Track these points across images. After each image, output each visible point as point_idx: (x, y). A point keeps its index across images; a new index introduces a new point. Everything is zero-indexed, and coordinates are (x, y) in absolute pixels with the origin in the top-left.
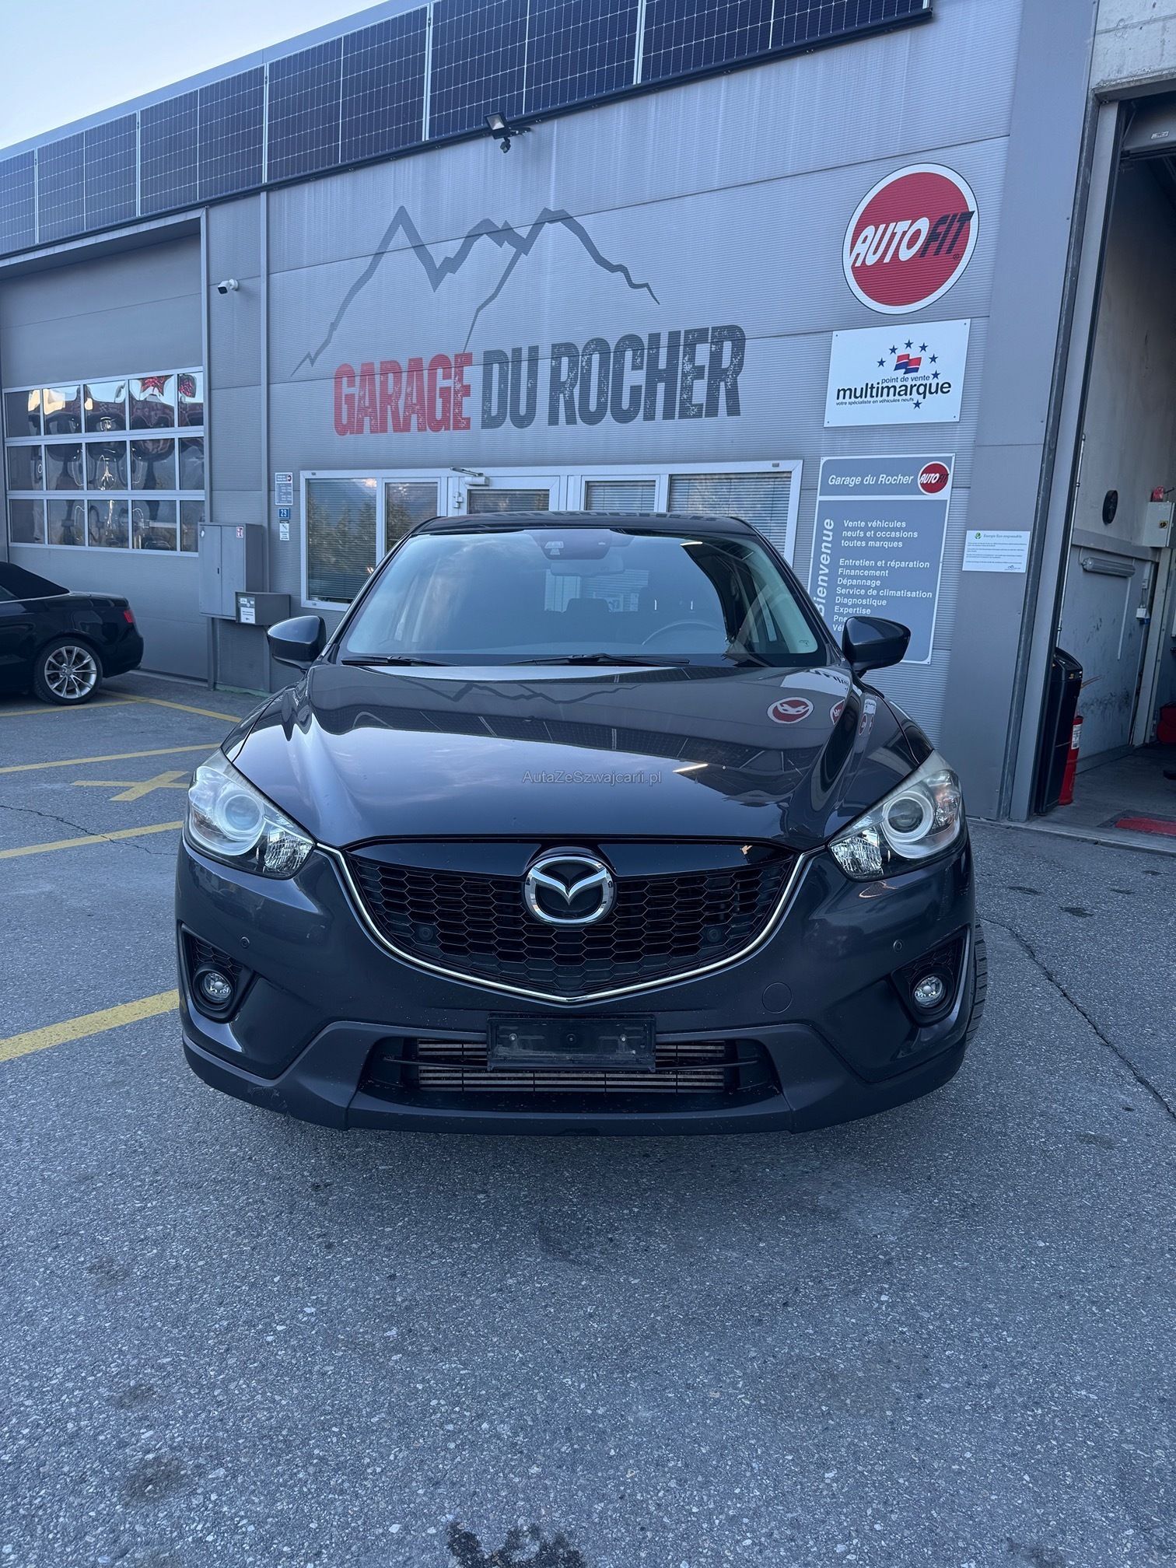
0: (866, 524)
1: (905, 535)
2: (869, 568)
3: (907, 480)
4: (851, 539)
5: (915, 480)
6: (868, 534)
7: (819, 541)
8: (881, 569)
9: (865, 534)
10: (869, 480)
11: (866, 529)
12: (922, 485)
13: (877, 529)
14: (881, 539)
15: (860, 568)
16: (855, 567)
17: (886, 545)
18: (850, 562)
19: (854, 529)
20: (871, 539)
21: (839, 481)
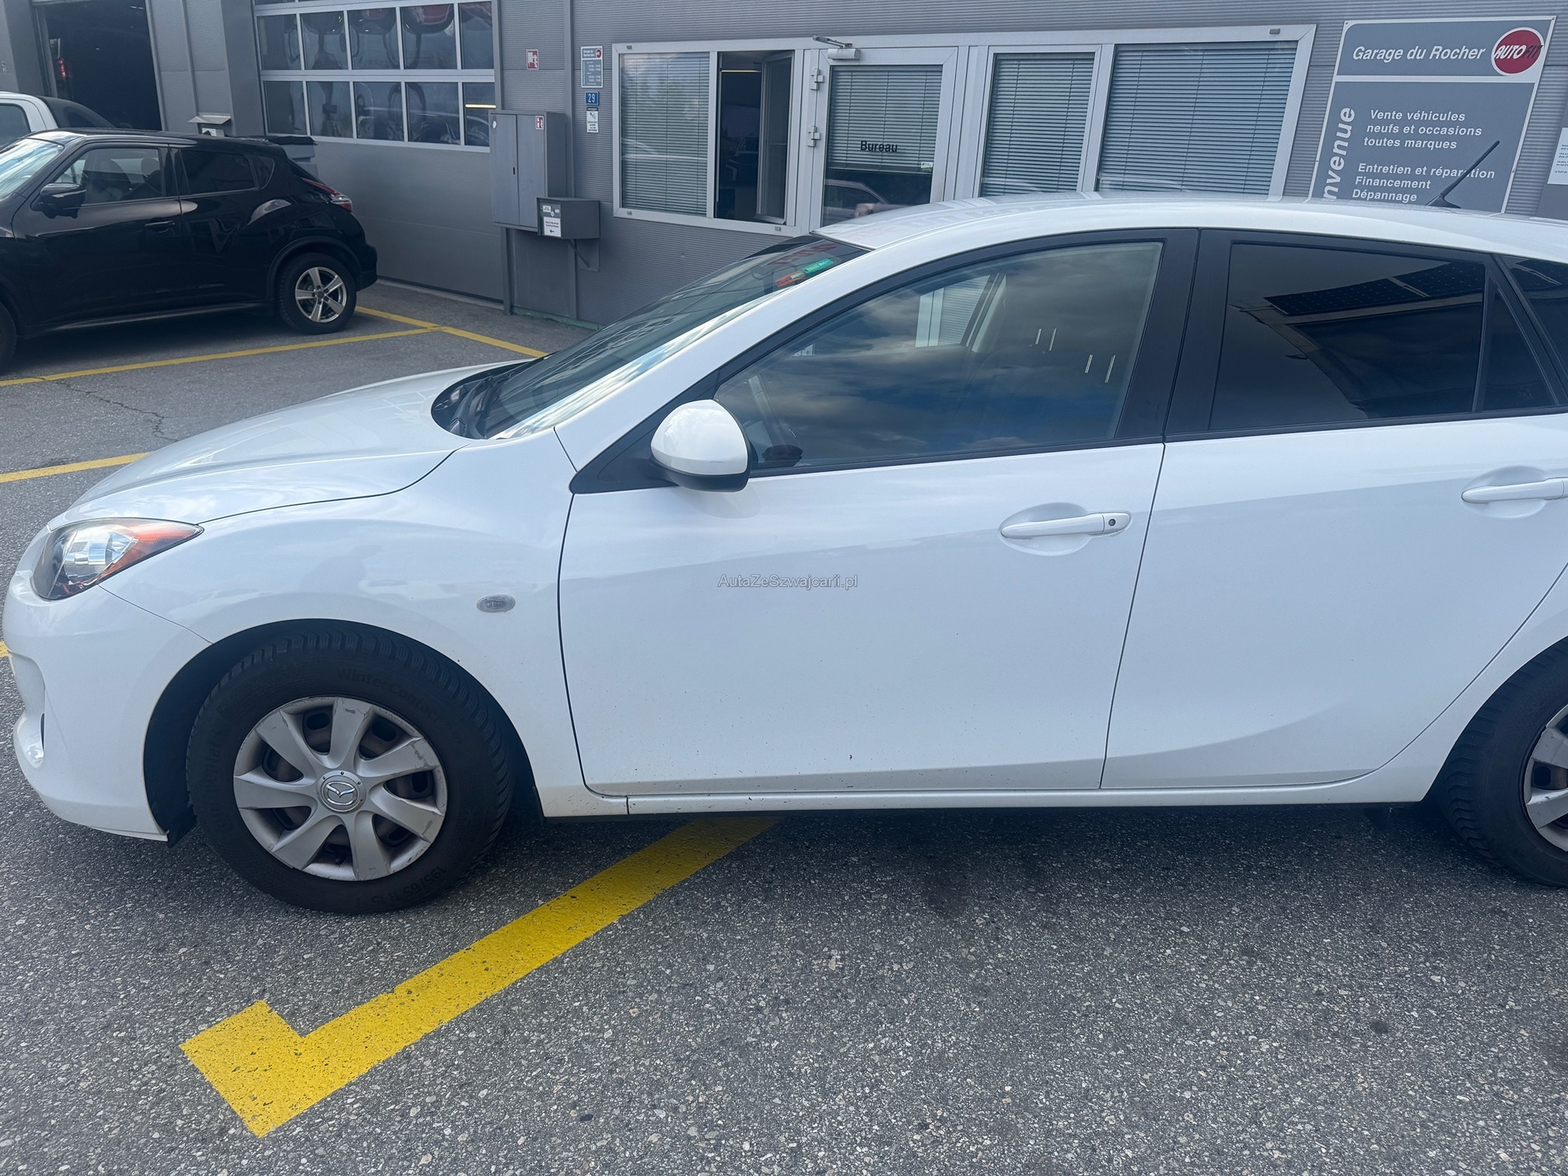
0: (1405, 116)
1: (1463, 131)
2: (1402, 177)
3: (1474, 54)
4: (1380, 136)
5: (1486, 55)
6: (1406, 130)
7: (1331, 138)
8: (1420, 178)
9: (1401, 130)
10: (1416, 54)
11: (1402, 123)
12: (1497, 61)
13: (1419, 123)
14: (1425, 137)
15: (1388, 176)
16: (1381, 176)
17: (1432, 145)
18: (1376, 168)
19: (1385, 122)
20: (1409, 136)
21: (1369, 54)
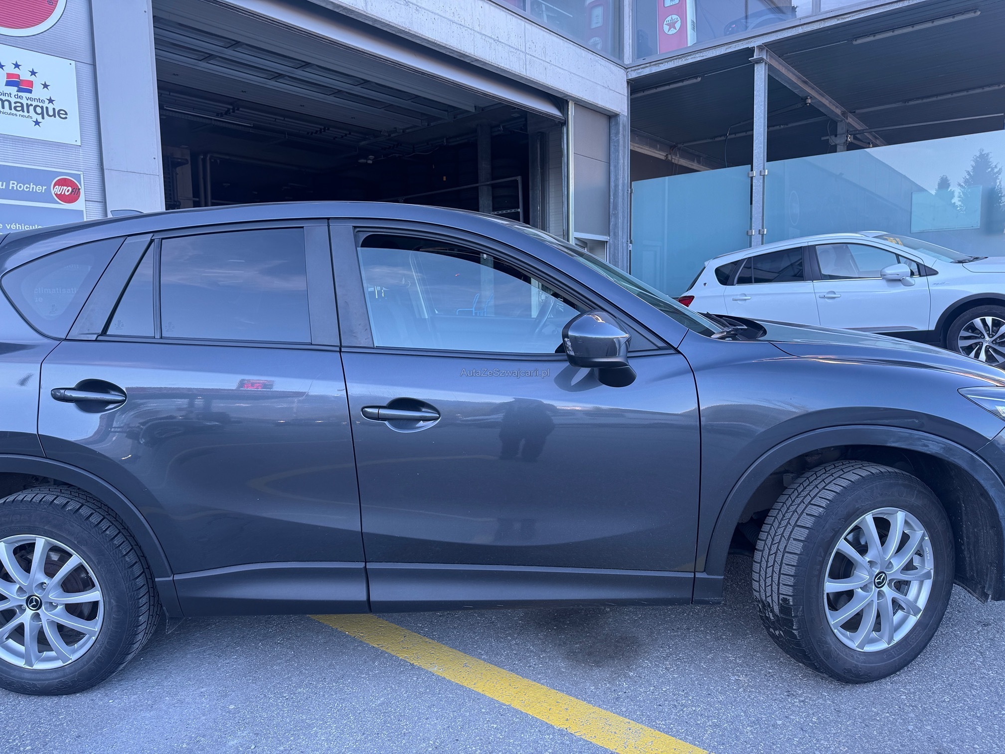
3: (39, 189)
5: (48, 190)
10: (1, 185)
12: (56, 195)
